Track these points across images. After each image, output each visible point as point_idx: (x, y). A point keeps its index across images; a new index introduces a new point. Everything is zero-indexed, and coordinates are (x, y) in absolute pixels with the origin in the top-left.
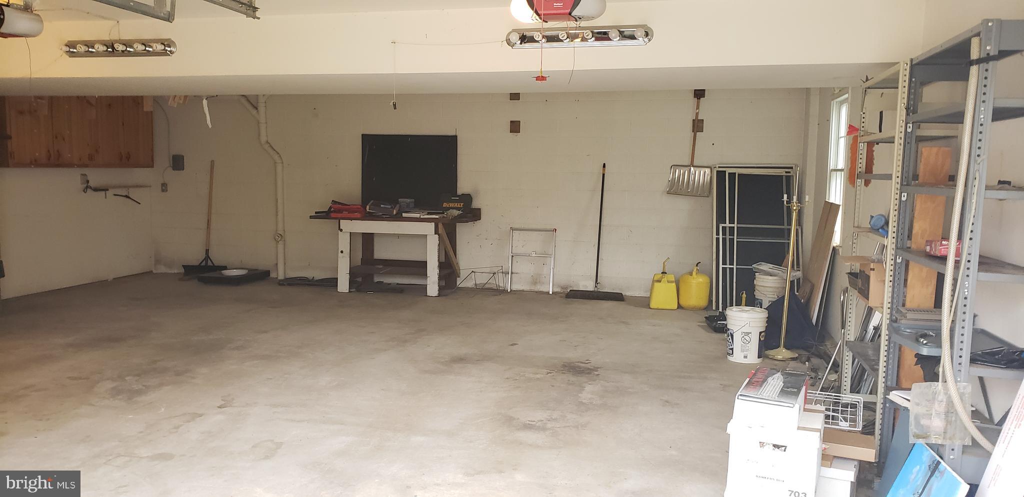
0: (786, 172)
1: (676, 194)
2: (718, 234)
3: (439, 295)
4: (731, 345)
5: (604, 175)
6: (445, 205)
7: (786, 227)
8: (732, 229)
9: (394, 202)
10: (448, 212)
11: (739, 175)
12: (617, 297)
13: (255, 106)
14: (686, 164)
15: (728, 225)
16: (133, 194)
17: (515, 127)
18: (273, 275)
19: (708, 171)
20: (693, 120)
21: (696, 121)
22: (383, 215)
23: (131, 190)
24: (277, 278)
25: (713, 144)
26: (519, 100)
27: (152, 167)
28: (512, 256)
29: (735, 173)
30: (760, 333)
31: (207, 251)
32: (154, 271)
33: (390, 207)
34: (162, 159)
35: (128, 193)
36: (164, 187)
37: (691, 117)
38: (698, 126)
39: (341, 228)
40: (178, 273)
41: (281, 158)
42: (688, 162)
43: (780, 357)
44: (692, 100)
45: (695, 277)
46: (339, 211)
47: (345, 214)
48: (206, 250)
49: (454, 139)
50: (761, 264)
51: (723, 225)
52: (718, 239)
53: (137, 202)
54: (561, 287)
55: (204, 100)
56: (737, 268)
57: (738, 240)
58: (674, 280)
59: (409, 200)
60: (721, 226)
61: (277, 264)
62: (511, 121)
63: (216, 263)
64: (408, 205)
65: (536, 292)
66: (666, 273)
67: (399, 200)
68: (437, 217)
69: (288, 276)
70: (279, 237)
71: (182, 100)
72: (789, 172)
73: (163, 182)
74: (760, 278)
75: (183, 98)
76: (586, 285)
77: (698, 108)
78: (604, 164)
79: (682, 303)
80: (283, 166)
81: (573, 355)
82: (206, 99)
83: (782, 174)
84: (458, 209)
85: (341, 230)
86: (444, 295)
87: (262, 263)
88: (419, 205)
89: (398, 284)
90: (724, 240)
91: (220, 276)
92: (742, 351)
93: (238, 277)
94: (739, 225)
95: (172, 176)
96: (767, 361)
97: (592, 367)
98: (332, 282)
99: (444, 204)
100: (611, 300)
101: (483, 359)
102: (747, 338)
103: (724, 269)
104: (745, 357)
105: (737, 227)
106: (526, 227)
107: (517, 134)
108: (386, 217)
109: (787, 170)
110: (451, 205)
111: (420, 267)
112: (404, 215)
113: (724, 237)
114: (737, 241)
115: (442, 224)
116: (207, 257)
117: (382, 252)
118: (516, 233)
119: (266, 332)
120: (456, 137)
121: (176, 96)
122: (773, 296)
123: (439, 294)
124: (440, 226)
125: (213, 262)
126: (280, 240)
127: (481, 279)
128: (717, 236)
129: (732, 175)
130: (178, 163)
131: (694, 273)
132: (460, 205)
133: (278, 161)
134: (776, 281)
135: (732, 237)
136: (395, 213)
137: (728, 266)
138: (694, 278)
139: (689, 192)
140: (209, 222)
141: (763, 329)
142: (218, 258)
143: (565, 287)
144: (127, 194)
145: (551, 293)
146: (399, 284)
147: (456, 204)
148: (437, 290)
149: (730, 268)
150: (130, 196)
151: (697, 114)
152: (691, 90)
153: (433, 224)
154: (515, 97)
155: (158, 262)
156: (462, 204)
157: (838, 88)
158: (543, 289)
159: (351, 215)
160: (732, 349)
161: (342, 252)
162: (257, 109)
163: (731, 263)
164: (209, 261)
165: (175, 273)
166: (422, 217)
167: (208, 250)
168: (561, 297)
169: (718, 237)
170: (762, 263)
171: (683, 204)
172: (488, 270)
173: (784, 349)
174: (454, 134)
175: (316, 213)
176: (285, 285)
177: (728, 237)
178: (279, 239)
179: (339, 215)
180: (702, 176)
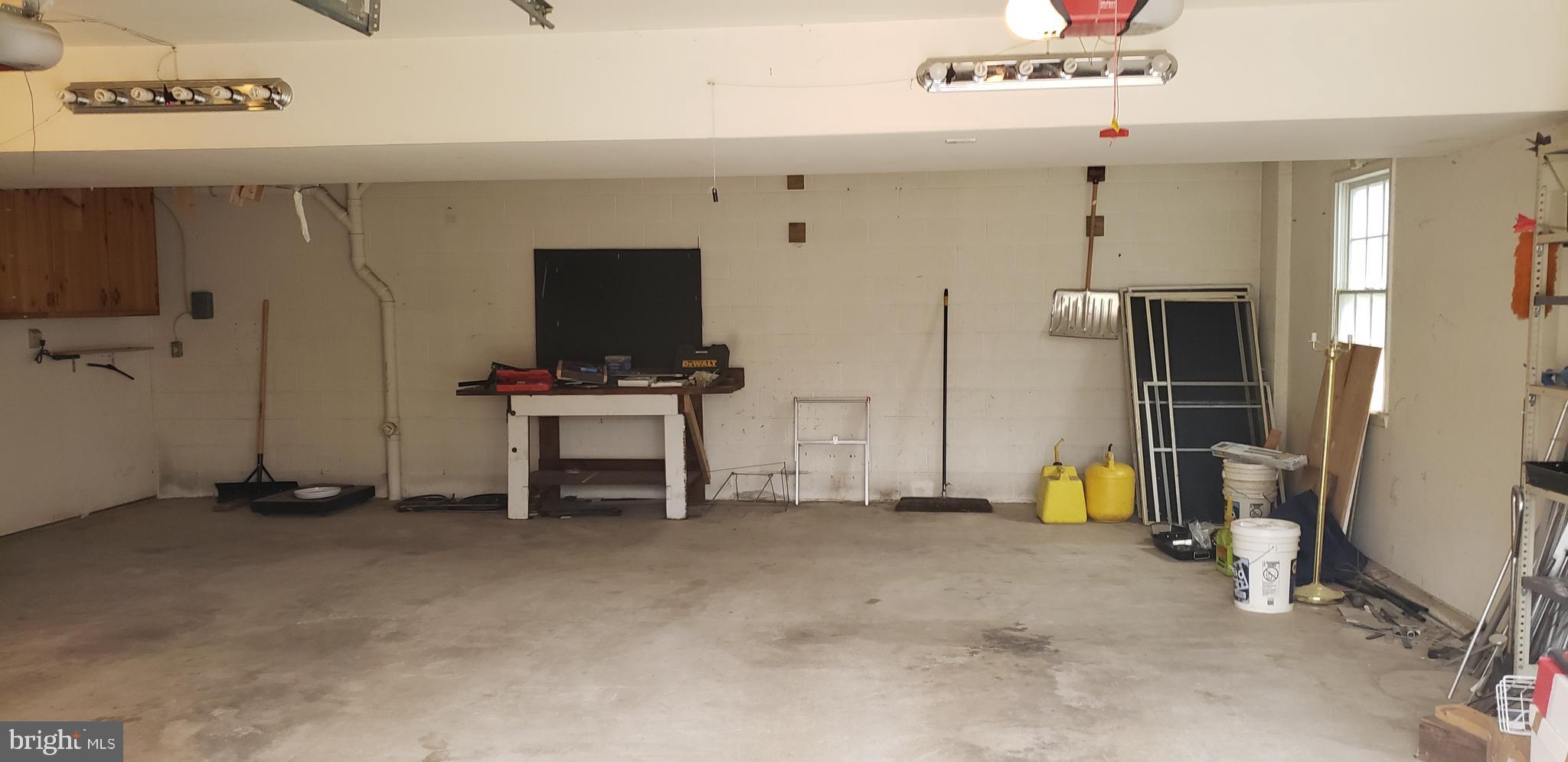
0: (1239, 297)
1: (1064, 335)
2: (1141, 397)
3: (688, 517)
4: (1245, 585)
5: (946, 308)
6: (685, 364)
7: (1246, 383)
8: (1163, 390)
9: (599, 362)
10: (695, 375)
11: (1166, 302)
12: (980, 506)
13: (343, 204)
14: (1079, 287)
15: (1156, 383)
16: (122, 361)
17: (797, 232)
18: (380, 493)
19: (1115, 297)
20: (1087, 217)
21: (1093, 219)
22: (583, 383)
23: (118, 355)
24: (388, 498)
25: (1120, 255)
26: (803, 188)
27: (157, 313)
28: (799, 445)
29: (1160, 300)
30: (1292, 562)
31: (260, 457)
32: (160, 496)
33: (596, 370)
34: (174, 301)
35: (113, 360)
36: (176, 348)
37: (1084, 212)
38: (1094, 226)
39: (513, 409)
40: (205, 497)
41: (391, 293)
42: (1081, 284)
43: (1317, 599)
44: (1085, 187)
45: (1114, 469)
46: (509, 381)
47: (521, 385)
48: (259, 455)
49: (697, 252)
50: (1225, 445)
51: (1149, 383)
52: (1142, 407)
53: (130, 377)
54: (881, 492)
55: (297, 192)
56: (1177, 452)
57: (1175, 407)
58: (1075, 474)
59: (623, 359)
60: (1146, 385)
61: (387, 475)
62: (790, 224)
63: (277, 478)
64: (622, 367)
65: (841, 503)
66: (1061, 464)
67: (606, 358)
68: (680, 384)
69: (406, 495)
70: (389, 429)
71: (254, 194)
72: (1243, 297)
73: (174, 340)
74: (1233, 468)
75: (255, 191)
76: (921, 488)
77: (1094, 198)
78: (946, 291)
79: (1093, 513)
80: (395, 307)
81: (990, 615)
82: (299, 192)
83: (1233, 300)
84: (710, 370)
85: (513, 413)
86: (696, 516)
87: (360, 474)
88: (639, 367)
89: (603, 500)
90: (1153, 407)
91: (292, 500)
92: (1265, 593)
93: (325, 501)
94: (1174, 383)
95: (190, 329)
96: (1299, 606)
97: (1036, 638)
98: (499, 502)
99: (684, 362)
100: (972, 511)
101: (843, 631)
102: (1272, 571)
103: (1158, 455)
104: (1270, 603)
105: (1172, 387)
106: (820, 395)
107: (801, 244)
108: (591, 388)
109: (1240, 294)
110: (697, 363)
111: (653, 470)
112: (621, 383)
113: (1152, 402)
114: (1174, 409)
115: (691, 396)
116: (260, 468)
117: (572, 447)
118: (803, 409)
119: (425, 602)
120: (698, 251)
121: (243, 186)
122: (1257, 497)
123: (687, 513)
124: (687, 399)
125: (272, 476)
126: (393, 434)
127: (748, 486)
128: (1140, 402)
129: (1155, 304)
130: (201, 305)
131: (1111, 463)
132: (711, 363)
133: (386, 297)
134: (1261, 472)
135: (1164, 402)
136: (605, 380)
137: (1162, 449)
138: (1111, 471)
139: (1084, 332)
140: (261, 407)
141: (1294, 556)
142: (279, 468)
143: (888, 492)
144: (111, 363)
145: (867, 503)
146: (606, 500)
147: (705, 362)
148: (684, 508)
149: (1166, 453)
150: (116, 366)
151: (1094, 208)
152: (1083, 167)
153: (675, 397)
154: (796, 182)
155: (166, 479)
156: (714, 362)
157: (1361, 161)
158: (853, 496)
159: (533, 387)
160: (1247, 591)
161: (514, 450)
162: (346, 210)
163: (1168, 444)
164: (264, 475)
165: (198, 498)
166: (653, 385)
167: (262, 455)
168: (887, 510)
169: (1142, 402)
170: (1227, 443)
171: (1073, 352)
172: (757, 470)
173: (1320, 584)
174: (696, 247)
175: (461, 384)
176: (409, 511)
177: (1158, 403)
178: (391, 433)
179: (512, 388)
180: (1106, 304)
